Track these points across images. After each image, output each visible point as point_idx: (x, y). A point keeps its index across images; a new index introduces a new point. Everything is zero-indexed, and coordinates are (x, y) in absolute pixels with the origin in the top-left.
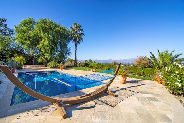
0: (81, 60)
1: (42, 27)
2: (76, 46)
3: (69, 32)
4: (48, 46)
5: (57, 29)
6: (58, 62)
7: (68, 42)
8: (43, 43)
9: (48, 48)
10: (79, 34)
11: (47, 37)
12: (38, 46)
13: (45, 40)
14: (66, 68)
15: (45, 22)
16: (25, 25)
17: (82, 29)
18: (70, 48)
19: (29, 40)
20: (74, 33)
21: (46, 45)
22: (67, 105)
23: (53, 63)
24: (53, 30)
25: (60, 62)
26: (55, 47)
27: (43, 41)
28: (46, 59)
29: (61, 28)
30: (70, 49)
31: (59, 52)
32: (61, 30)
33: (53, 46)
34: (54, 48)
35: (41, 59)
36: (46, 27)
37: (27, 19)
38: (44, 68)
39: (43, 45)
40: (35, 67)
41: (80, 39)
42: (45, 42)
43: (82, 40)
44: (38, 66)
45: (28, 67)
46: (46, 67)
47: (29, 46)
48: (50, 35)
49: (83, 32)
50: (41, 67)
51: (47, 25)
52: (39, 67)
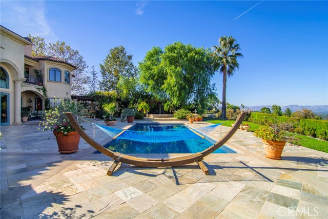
0: (255, 107)
1: (168, 57)
2: (225, 81)
3: (212, 55)
4: (176, 85)
5: (189, 55)
6: (189, 111)
7: (212, 74)
8: (169, 81)
9: (176, 88)
10: (231, 56)
11: (174, 72)
12: (163, 87)
13: (171, 76)
14: (203, 121)
15: (172, 49)
16: (149, 59)
17: (237, 45)
18: (214, 85)
19: (152, 79)
20: (220, 56)
21: (173, 84)
22: (131, 165)
23: (181, 112)
24: (184, 59)
25: (194, 110)
26: (187, 86)
27: (169, 78)
28: (173, 104)
29: (196, 53)
30: (216, 86)
31: (196, 93)
32: (196, 56)
33: (184, 84)
34: (185, 87)
35: (168, 105)
36: (173, 56)
37: (152, 50)
38: (171, 118)
39: (169, 84)
40: (159, 117)
41: (234, 65)
42: (171, 80)
43: (237, 66)
44: (164, 115)
45: (152, 116)
46: (173, 118)
47: (153, 88)
48: (178, 67)
49: (239, 52)
50: (168, 117)
51: (174, 52)
52: (164, 117)
